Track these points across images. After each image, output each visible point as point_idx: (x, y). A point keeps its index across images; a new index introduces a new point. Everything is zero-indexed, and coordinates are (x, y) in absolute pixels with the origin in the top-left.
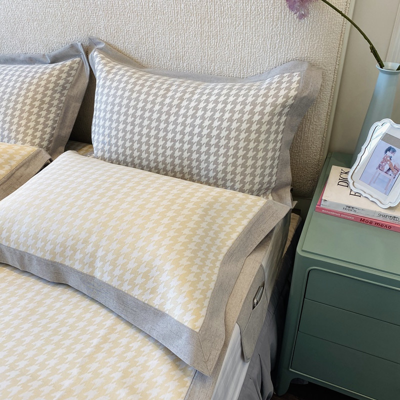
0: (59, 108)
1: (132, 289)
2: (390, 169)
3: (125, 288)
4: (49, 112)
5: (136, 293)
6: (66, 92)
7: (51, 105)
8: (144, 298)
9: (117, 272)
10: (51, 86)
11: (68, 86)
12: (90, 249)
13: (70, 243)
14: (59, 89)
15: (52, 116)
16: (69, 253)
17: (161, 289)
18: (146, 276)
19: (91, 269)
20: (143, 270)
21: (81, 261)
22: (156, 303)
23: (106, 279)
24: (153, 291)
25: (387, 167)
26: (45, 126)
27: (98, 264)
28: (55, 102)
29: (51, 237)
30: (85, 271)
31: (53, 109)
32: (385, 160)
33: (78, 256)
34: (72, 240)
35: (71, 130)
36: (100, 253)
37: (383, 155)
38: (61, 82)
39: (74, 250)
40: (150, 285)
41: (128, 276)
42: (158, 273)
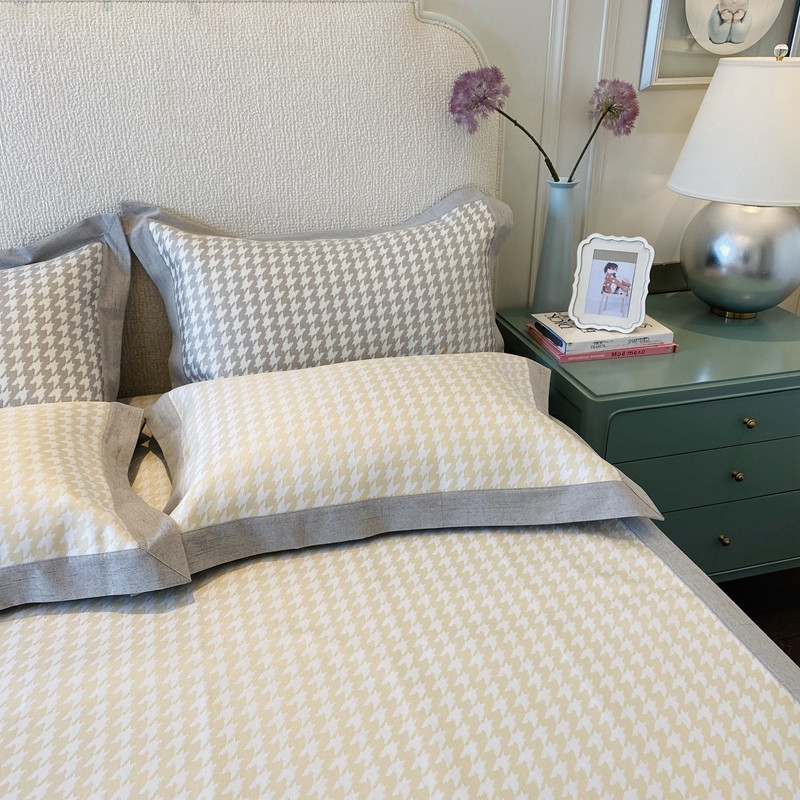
0: (97, 333)
1: (507, 479)
2: (618, 288)
3: (496, 483)
4: (86, 342)
5: (514, 482)
6: (95, 303)
7: (85, 329)
8: (529, 482)
9: (478, 466)
10: (76, 294)
11: (97, 291)
12: (423, 453)
13: (389, 457)
14: (87, 298)
15: (92, 347)
16: (391, 473)
17: (544, 461)
18: (517, 453)
19: (433, 483)
20: (508, 448)
21: (416, 477)
22: (547, 480)
23: (462, 484)
24: (535, 468)
25: (614, 287)
26: (91, 367)
27: (443, 468)
28: (90, 323)
29: (353, 461)
30: (424, 490)
31: (90, 335)
32: (608, 280)
33: (408, 471)
34: (391, 452)
35: (119, 369)
36: (441, 452)
37: (604, 275)
38: (88, 286)
39: (399, 464)
40: (527, 462)
41: (494, 465)
42: (530, 443)
